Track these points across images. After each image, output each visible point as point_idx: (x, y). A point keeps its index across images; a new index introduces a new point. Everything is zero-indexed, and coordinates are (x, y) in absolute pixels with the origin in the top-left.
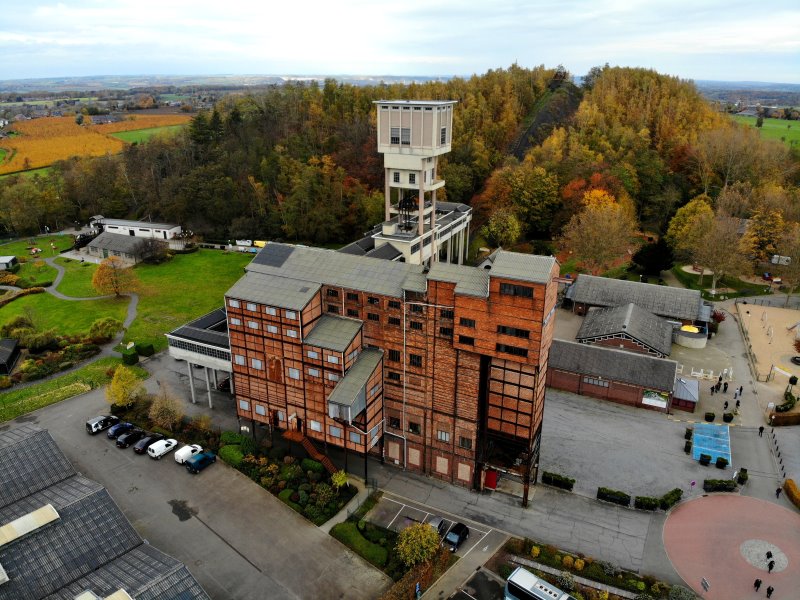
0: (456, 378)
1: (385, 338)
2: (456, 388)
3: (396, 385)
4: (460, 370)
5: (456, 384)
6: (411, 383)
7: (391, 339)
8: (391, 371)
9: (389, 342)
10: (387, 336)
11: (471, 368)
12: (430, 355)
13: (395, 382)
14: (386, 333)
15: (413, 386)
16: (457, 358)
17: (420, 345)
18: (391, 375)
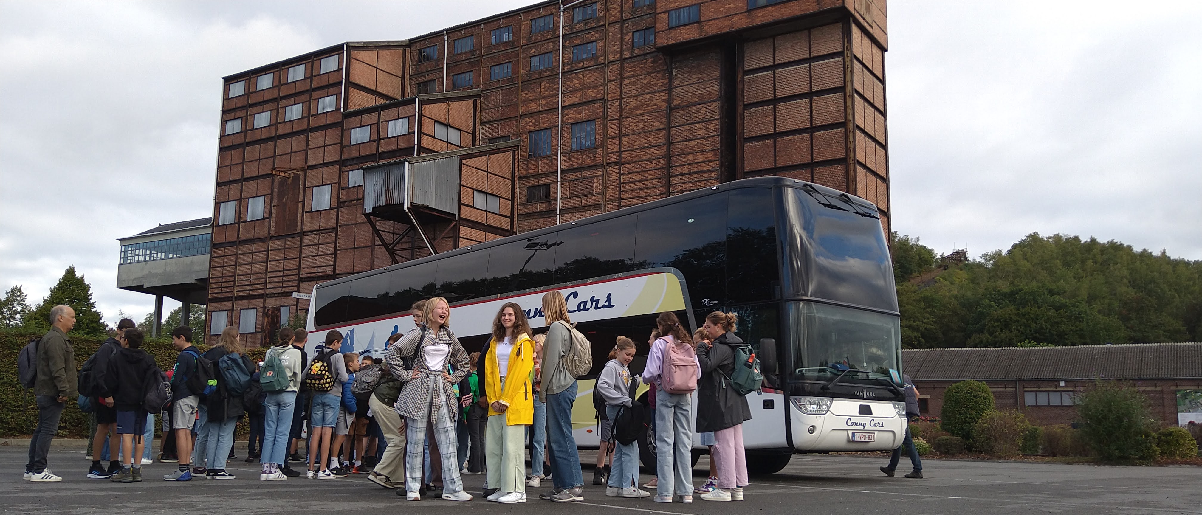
0: (669, 142)
1: (522, 110)
2: (670, 166)
3: (541, 214)
4: (678, 117)
5: (669, 157)
6: (572, 196)
7: (534, 107)
8: (533, 182)
9: (530, 114)
10: (527, 101)
11: (703, 101)
12: (613, 110)
13: (541, 207)
14: (523, 96)
15: (576, 202)
16: (669, 89)
17: (591, 94)
18: (533, 195)
